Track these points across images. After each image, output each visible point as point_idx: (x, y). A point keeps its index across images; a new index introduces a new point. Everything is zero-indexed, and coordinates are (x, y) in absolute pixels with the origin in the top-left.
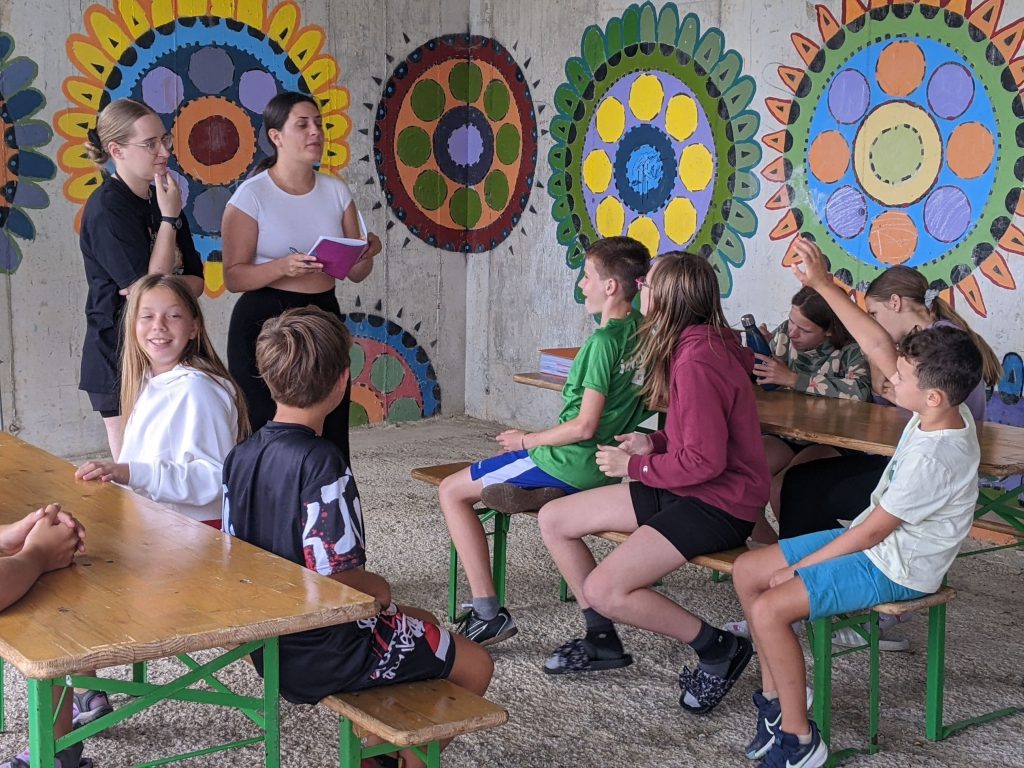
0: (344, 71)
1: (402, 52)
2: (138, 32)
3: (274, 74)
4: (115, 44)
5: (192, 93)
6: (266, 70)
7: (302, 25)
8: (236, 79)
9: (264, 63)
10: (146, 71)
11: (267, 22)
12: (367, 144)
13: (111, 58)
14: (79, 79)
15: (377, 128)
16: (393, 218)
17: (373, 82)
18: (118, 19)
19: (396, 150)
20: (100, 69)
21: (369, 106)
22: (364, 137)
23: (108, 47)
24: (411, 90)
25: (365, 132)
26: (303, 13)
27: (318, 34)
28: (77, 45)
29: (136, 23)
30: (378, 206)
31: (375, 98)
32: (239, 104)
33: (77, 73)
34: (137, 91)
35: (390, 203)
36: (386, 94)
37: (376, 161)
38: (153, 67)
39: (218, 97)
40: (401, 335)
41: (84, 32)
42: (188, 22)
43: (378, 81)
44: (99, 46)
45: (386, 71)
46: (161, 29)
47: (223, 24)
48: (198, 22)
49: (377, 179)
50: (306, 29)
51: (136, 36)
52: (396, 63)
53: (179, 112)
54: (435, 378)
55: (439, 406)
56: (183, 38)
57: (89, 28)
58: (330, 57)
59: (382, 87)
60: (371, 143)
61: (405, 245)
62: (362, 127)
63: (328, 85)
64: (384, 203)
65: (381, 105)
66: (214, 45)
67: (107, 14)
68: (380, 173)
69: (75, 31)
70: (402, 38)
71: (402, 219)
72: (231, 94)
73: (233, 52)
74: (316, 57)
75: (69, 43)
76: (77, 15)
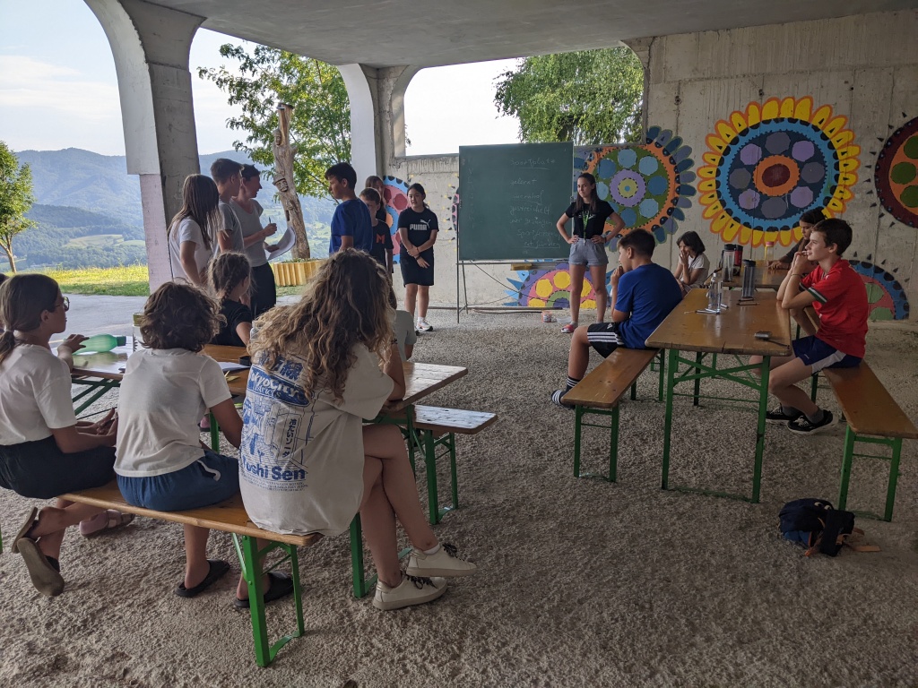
0: (858, 136)
1: (899, 122)
3: (813, 142)
4: (728, 136)
5: (766, 154)
6: (809, 140)
7: (833, 115)
8: (791, 145)
9: (808, 137)
10: (743, 147)
11: (812, 117)
12: (871, 173)
13: (726, 143)
14: (710, 153)
15: (877, 164)
16: (883, 211)
17: (878, 141)
18: (732, 125)
19: (890, 175)
20: (720, 148)
21: (874, 153)
22: (869, 170)
23: (725, 137)
24: (905, 143)
25: (869, 167)
26: (834, 110)
27: (843, 120)
28: (710, 138)
29: (740, 125)
30: (874, 205)
31: (878, 148)
32: (792, 158)
33: (709, 150)
34: (738, 155)
35: (882, 203)
36: (886, 146)
37: (876, 182)
38: (747, 144)
39: (780, 155)
40: (883, 273)
41: (715, 133)
42: (767, 122)
43: (881, 140)
44: (721, 138)
45: (887, 134)
46: (752, 127)
47: (786, 121)
48: (773, 122)
49: (875, 191)
50: (835, 118)
51: (739, 131)
52: (895, 129)
53: (758, 164)
54: (905, 299)
55: (907, 316)
56: (764, 129)
57: (717, 130)
58: (849, 130)
59: (883, 143)
60: (873, 173)
61: (891, 226)
62: (868, 164)
63: (848, 144)
64: (878, 203)
65: (882, 152)
66: (780, 131)
67: (726, 123)
68: (877, 187)
69: (710, 132)
70: (902, 116)
71: (890, 212)
72: (788, 153)
73: (789, 133)
74: (841, 131)
75: (707, 138)
76: (712, 125)
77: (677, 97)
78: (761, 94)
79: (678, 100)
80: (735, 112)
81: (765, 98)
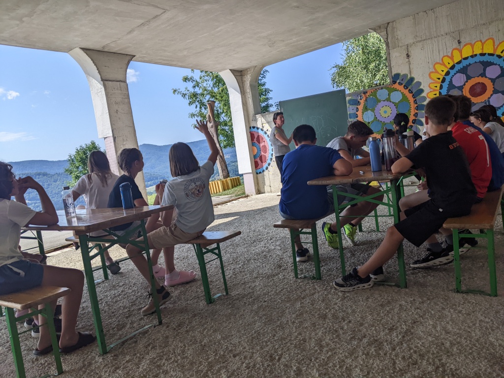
2: (449, 66)
3: (499, 65)
4: (443, 71)
5: (469, 78)
6: (496, 64)
8: (484, 70)
10: (453, 76)
11: (495, 50)
13: (442, 75)
14: (433, 83)
18: (444, 64)
20: (439, 79)
23: (441, 72)
28: (432, 74)
29: (449, 64)
32: (486, 77)
33: (432, 81)
34: (451, 81)
38: (455, 74)
39: (478, 77)
41: (433, 70)
42: (466, 58)
44: (438, 73)
46: (457, 63)
47: (478, 55)
48: (470, 58)
53: (465, 84)
56: (465, 63)
57: (435, 69)
66: (476, 62)
67: (440, 64)
69: (431, 70)
72: (483, 75)
73: (482, 63)
75: (430, 75)
76: (431, 66)
77: (407, 54)
78: (459, 42)
79: (408, 56)
80: (444, 56)
81: (462, 45)
